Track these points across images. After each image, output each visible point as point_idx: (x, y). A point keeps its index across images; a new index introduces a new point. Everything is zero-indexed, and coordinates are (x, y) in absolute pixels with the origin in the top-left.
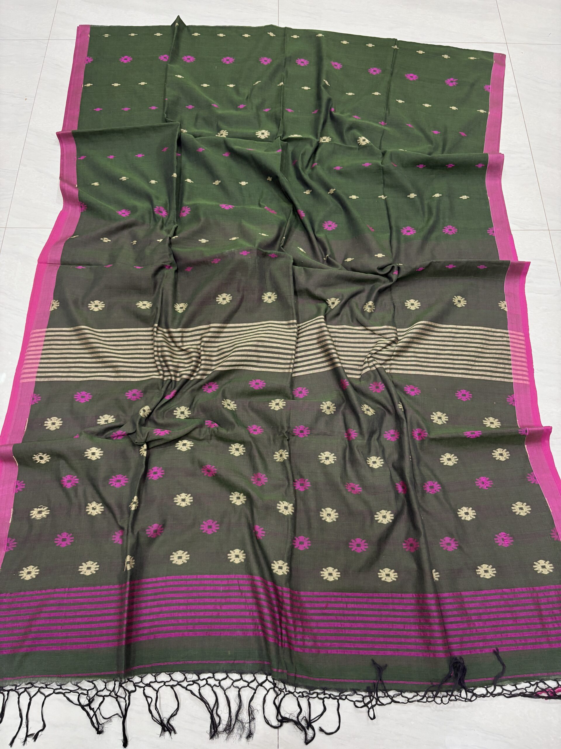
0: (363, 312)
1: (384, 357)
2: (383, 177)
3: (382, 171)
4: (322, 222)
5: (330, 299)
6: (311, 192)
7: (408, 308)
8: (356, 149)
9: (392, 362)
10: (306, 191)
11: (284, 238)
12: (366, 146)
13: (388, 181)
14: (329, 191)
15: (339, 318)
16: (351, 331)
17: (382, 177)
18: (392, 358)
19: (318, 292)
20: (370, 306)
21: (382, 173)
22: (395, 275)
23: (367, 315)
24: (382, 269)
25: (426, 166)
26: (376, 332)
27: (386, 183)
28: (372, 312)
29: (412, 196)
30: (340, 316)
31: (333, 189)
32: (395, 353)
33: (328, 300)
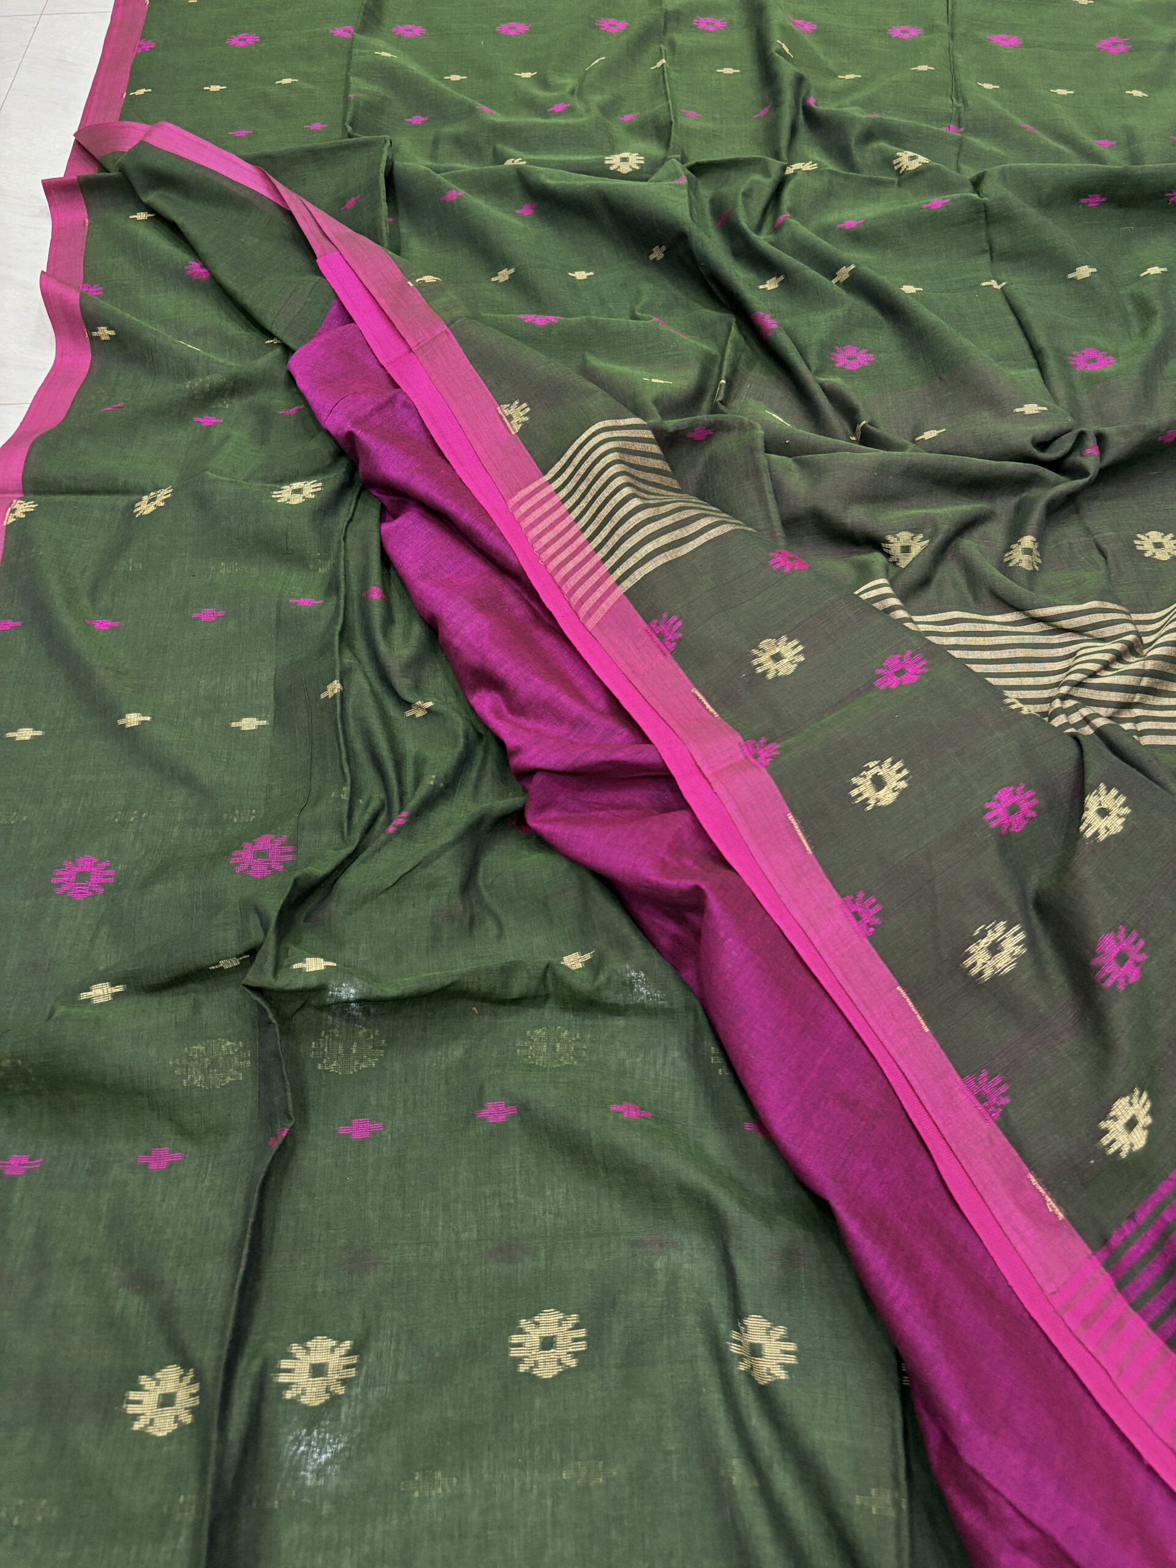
0: (1005, 568)
1: (1113, 694)
2: (988, 235)
3: (983, 215)
4: (828, 348)
5: (894, 535)
6: (781, 283)
7: (1147, 555)
8: (892, 183)
9: (1137, 712)
10: (765, 283)
11: (723, 381)
12: (917, 173)
13: (1002, 239)
14: (835, 276)
15: (931, 592)
16: (979, 627)
17: (983, 234)
18: (1137, 698)
19: (856, 517)
20: (1028, 551)
21: (983, 221)
22: (1090, 460)
23: (1023, 579)
24: (1043, 445)
25: (1107, 201)
26: (1064, 624)
27: (996, 247)
28: (1035, 570)
29: (1084, 272)
30: (933, 585)
31: (848, 265)
32: (1145, 682)
33: (889, 538)
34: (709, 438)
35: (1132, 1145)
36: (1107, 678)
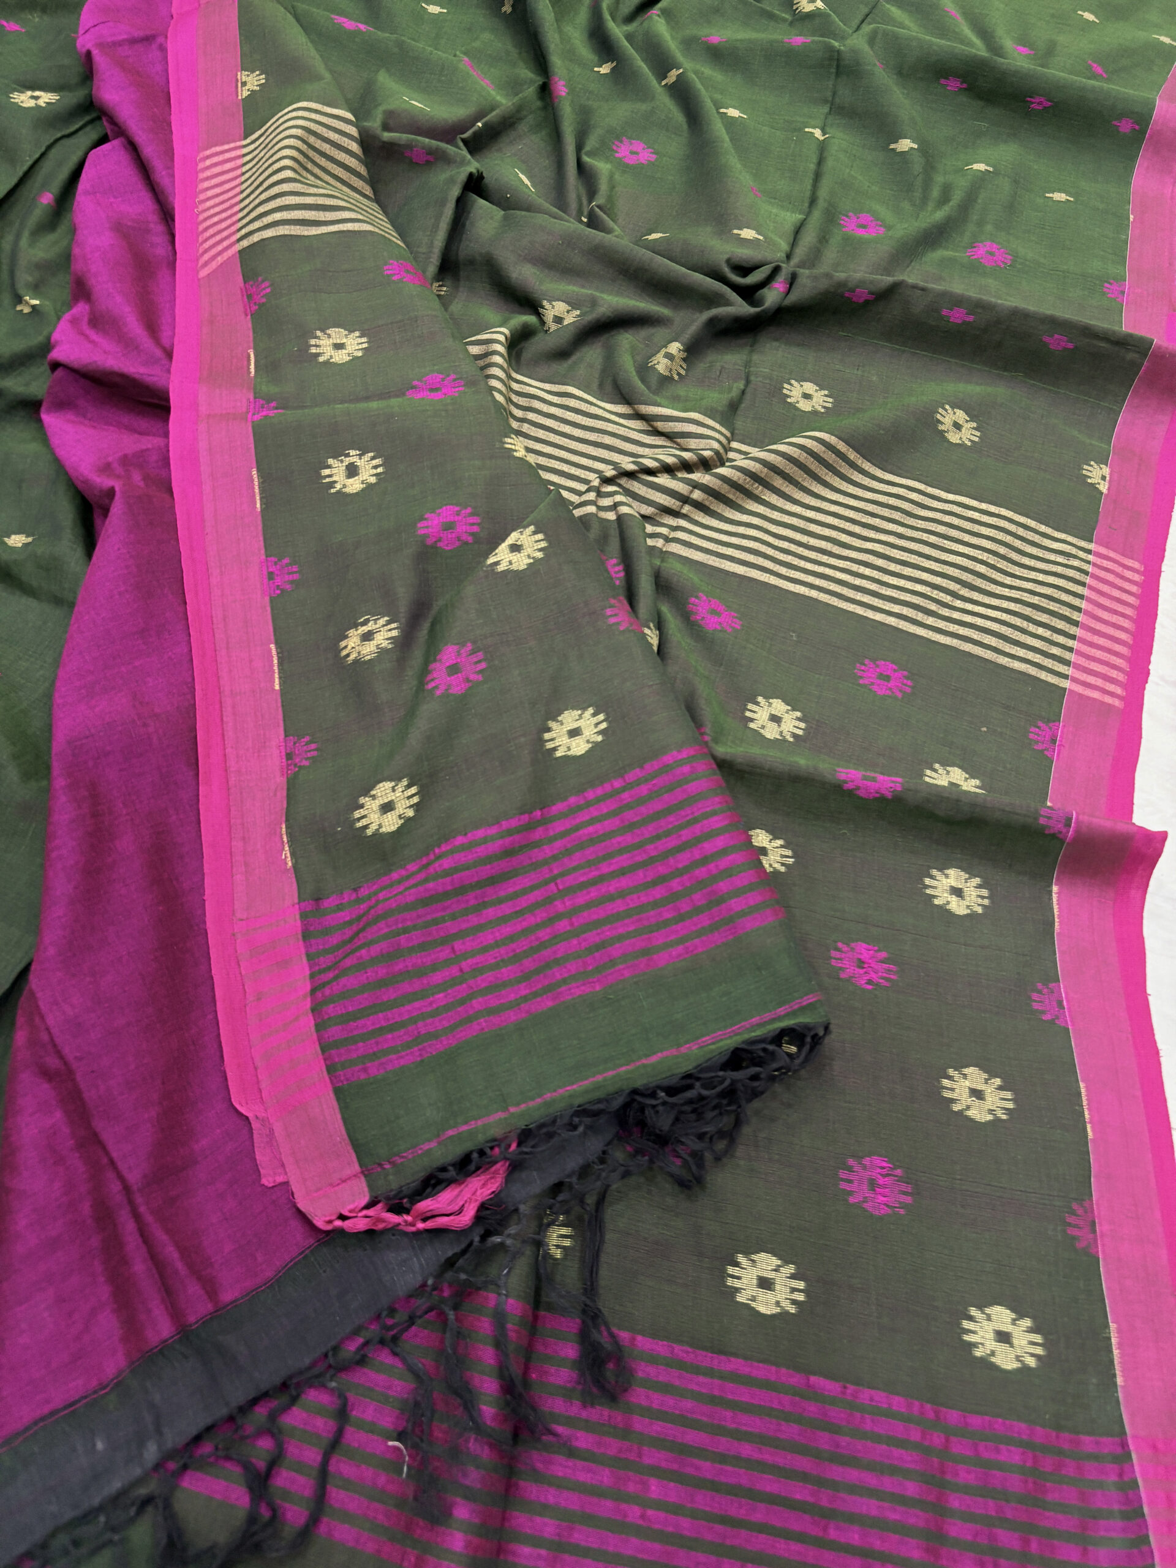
0: (644, 370)
1: (659, 494)
2: (834, 86)
3: (835, 63)
4: (615, 135)
5: (550, 301)
6: (613, 70)
7: (789, 400)
8: (784, 20)
9: (683, 523)
10: (601, 66)
11: (480, 124)
12: (810, 16)
13: (845, 94)
14: (665, 77)
15: (562, 367)
16: (584, 407)
17: (830, 83)
18: (686, 509)
19: (524, 274)
20: (670, 357)
21: (833, 70)
23: (654, 381)
24: (744, 270)
25: (965, 89)
26: (660, 425)
27: (837, 100)
28: (672, 378)
29: (905, 145)
30: (570, 361)
31: (678, 69)
32: (697, 495)
33: (545, 303)
34: (428, 163)
35: (380, 826)
36: (663, 480)
